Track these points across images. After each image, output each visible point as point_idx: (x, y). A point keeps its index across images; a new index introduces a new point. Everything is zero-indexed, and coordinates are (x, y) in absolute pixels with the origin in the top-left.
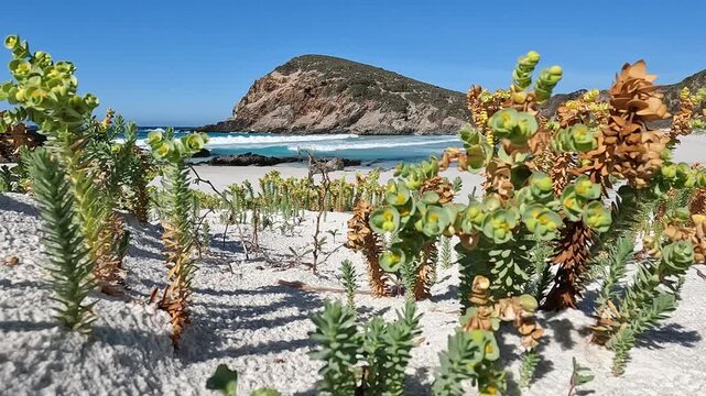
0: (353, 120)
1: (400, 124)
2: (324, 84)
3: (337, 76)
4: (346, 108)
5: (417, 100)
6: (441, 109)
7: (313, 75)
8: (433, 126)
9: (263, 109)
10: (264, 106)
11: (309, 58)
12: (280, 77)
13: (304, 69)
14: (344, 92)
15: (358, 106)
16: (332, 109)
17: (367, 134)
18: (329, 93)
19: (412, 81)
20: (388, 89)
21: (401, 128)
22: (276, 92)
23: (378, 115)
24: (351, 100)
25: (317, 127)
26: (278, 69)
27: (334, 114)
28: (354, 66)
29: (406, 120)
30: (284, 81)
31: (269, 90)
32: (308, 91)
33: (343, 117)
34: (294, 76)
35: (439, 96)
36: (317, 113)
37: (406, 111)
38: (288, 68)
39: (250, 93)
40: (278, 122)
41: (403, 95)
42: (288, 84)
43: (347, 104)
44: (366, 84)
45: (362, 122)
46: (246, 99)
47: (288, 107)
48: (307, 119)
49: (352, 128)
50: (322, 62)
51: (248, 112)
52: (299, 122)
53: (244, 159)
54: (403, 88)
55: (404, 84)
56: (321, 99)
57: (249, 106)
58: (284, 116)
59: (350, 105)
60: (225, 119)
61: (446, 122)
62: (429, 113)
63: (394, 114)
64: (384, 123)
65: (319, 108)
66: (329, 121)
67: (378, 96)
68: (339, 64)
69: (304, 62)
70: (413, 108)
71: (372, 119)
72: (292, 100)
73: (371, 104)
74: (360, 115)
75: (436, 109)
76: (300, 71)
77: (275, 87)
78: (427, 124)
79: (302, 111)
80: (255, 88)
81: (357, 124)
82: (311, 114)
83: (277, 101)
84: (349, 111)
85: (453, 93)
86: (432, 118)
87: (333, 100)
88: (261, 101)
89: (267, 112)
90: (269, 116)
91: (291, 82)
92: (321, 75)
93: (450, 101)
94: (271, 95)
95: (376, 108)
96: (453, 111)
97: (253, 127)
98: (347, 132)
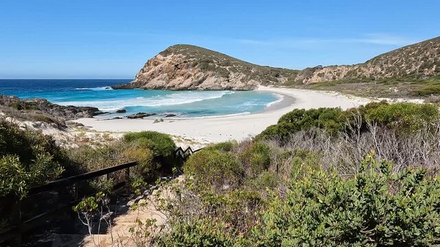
0: (200, 82)
1: (225, 84)
2: (185, 62)
3: (192, 58)
4: (197, 75)
5: (234, 70)
6: (247, 76)
7: (180, 57)
8: (243, 85)
9: (152, 76)
10: (152, 74)
11: (178, 46)
12: (162, 58)
13: (175, 53)
14: (196, 67)
15: (203, 74)
16: (189, 76)
17: (207, 89)
18: (188, 67)
19: (234, 59)
20: (220, 65)
21: (225, 86)
22: (159, 66)
23: (213, 79)
24: (199, 71)
25: (182, 86)
26: (161, 53)
27: (190, 79)
28: (202, 51)
29: (229, 81)
30: (164, 60)
31: (156, 65)
32: (176, 66)
33: (195, 80)
34: (169, 57)
35: (247, 68)
36: (181, 78)
37: (228, 77)
38: (166, 53)
39: (145, 67)
40: (160, 83)
41: (227, 68)
42: (166, 62)
44: (208, 62)
45: (205, 83)
46: (143, 70)
47: (166, 74)
48: (175, 82)
49: (199, 86)
50: (185, 49)
51: (144, 77)
52: (170, 84)
54: (228, 64)
55: (229, 61)
56: (183, 70)
57: (144, 74)
58: (163, 80)
59: (199, 74)
61: (249, 83)
62: (241, 78)
63: (222, 79)
64: (217, 84)
65: (183, 75)
66: (187, 83)
67: (213, 69)
68: (194, 51)
69: (175, 49)
70: (232, 75)
71: (210, 81)
72: (168, 70)
73: (210, 73)
74: (204, 79)
75: (245, 76)
76: (173, 54)
77: (159, 63)
78: (240, 84)
79: (173, 77)
80: (148, 64)
81: (203, 84)
82: (178, 78)
83: (160, 71)
84: (198, 77)
85: (255, 66)
86: (242, 80)
87: (190, 71)
88: (151, 71)
89: (154, 77)
90: (155, 79)
91: (167, 60)
92: (184, 57)
93: (253, 71)
94: (156, 68)
95: (213, 75)
96: (253, 77)
97: (146, 86)
98: (196, 89)
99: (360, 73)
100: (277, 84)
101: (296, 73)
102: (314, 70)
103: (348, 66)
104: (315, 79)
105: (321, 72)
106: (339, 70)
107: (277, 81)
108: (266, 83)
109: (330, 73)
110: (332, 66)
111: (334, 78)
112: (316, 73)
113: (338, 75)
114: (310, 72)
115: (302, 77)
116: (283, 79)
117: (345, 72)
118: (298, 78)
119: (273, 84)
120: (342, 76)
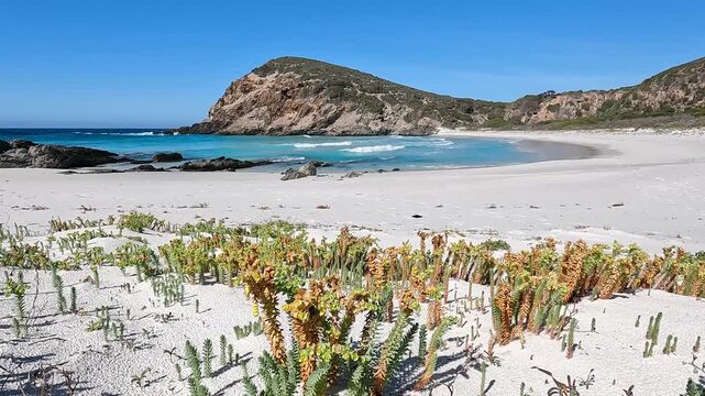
0: (330, 121)
1: (377, 125)
2: (301, 86)
3: (313, 78)
4: (323, 109)
5: (392, 101)
6: (416, 111)
7: (290, 77)
8: (409, 126)
9: (240, 111)
10: (240, 108)
11: (286, 60)
12: (257, 78)
13: (281, 71)
14: (321, 94)
15: (334, 107)
16: (309, 110)
17: (344, 134)
18: (306, 94)
19: (388, 82)
20: (364, 91)
21: (377, 129)
22: (252, 93)
23: (354, 116)
24: (328, 102)
25: (294, 128)
26: (255, 71)
27: (310, 116)
28: (330, 68)
29: (383, 120)
30: (261, 83)
31: (246, 92)
32: (284, 92)
33: (320, 118)
34: (270, 78)
35: (415, 97)
36: (294, 115)
37: (382, 113)
38: (264, 70)
39: (226, 94)
40: (255, 124)
41: (379, 96)
42: (265, 86)
43: (326, 105)
44: (343, 85)
45: (339, 123)
46: (222, 100)
47: (265, 108)
48: (283, 121)
49: (329, 129)
50: (299, 64)
51: (224, 114)
52: (275, 123)
53: (217, 164)
54: (379, 90)
55: (380, 85)
56: (298, 101)
57: (225, 107)
58: (260, 118)
59: (328, 107)
60: (200, 121)
61: (421, 122)
62: (405, 114)
63: (370, 115)
64: (361, 124)
65: (296, 109)
66: (306, 122)
67: (353, 97)
68: (316, 67)
69: (281, 65)
70: (389, 109)
71: (348, 120)
72: (269, 101)
73: (347, 105)
74: (337, 116)
75: (411, 110)
76: (277, 73)
77: (251, 89)
78: (402, 125)
79: (279, 112)
80: (231, 90)
81: (334, 125)
82: (288, 115)
83: (254, 102)
84: (326, 112)
85: (427, 94)
86: (407, 119)
87: (310, 101)
88: (238, 102)
89: (243, 113)
90: (245, 117)
91: (267, 84)
92: (298, 76)
93: (425, 102)
94: (247, 96)
95: (352, 109)
96: (428, 111)
97: (228, 129)
98: (323, 134)
99: (636, 102)
100: (472, 125)
101: (502, 106)
102: (541, 98)
103: (602, 93)
104: (543, 114)
105: (554, 102)
106: (586, 100)
107: (471, 120)
108: (451, 124)
109: (572, 104)
110: (571, 93)
111: (579, 114)
112: (545, 105)
113: (586, 108)
114: (533, 103)
115: (519, 112)
116: (480, 118)
117: (597, 104)
118: (508, 115)
119: (465, 125)
120: (594, 110)
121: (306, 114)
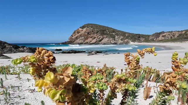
0: (101, 41)
2: (93, 31)
3: (96, 29)
4: (99, 37)
5: (117, 35)
6: (124, 38)
7: (90, 29)
8: (122, 42)
9: (77, 38)
10: (77, 37)
11: (89, 24)
13: (87, 27)
14: (98, 33)
15: (102, 37)
16: (95, 38)
17: (104, 44)
18: (94, 33)
19: (116, 30)
20: (110, 32)
21: (113, 42)
22: (80, 33)
23: (107, 39)
24: (100, 35)
25: (91, 43)
26: (81, 28)
27: (95, 39)
28: (101, 26)
29: (115, 40)
30: (82, 31)
31: (78, 33)
32: (88, 33)
33: (98, 40)
34: (85, 29)
35: (124, 34)
36: (91, 39)
37: (114, 38)
38: (83, 27)
39: (73, 34)
40: (81, 41)
41: (114, 34)
42: (83, 31)
43: (98, 36)
44: (104, 31)
46: (72, 36)
47: (83, 37)
48: (88, 41)
49: (100, 43)
50: (92, 25)
51: (73, 39)
52: (86, 41)
53: (71, 52)
54: (114, 32)
55: (114, 31)
56: (92, 35)
57: (73, 37)
58: (82, 40)
59: (100, 37)
60: (67, 41)
61: (125, 41)
62: (121, 38)
63: (111, 39)
64: (109, 41)
65: (91, 38)
66: (94, 41)
67: (107, 34)
68: (96, 26)
69: (87, 26)
70: (116, 37)
71: (105, 40)
72: (84, 35)
73: (105, 36)
74: (102, 39)
75: (123, 37)
76: (86, 28)
77: (80, 32)
78: (120, 41)
79: (87, 38)
81: (102, 42)
82: (89, 39)
83: (80, 36)
84: (99, 38)
85: (127, 33)
86: (122, 40)
87: (95, 35)
88: (76, 36)
89: (78, 39)
90: (78, 40)
91: (84, 31)
92: (92, 29)
93: (126, 35)
94: (79, 34)
95: (106, 37)
96: (127, 38)
97: (74, 43)
98: (99, 44)
100: (140, 41)
101: (149, 36)
102: (160, 33)
103: (179, 31)
104: (161, 38)
105: (164, 34)
106: (174, 34)
107: (140, 40)
108: (134, 41)
109: (169, 35)
110: (169, 32)
111: (171, 38)
112: (161, 35)
113: (174, 36)
114: (158, 35)
115: (153, 37)
116: (142, 39)
117: (177, 35)
118: (150, 38)
119: (138, 41)
120: (176, 37)
121: (94, 39)
